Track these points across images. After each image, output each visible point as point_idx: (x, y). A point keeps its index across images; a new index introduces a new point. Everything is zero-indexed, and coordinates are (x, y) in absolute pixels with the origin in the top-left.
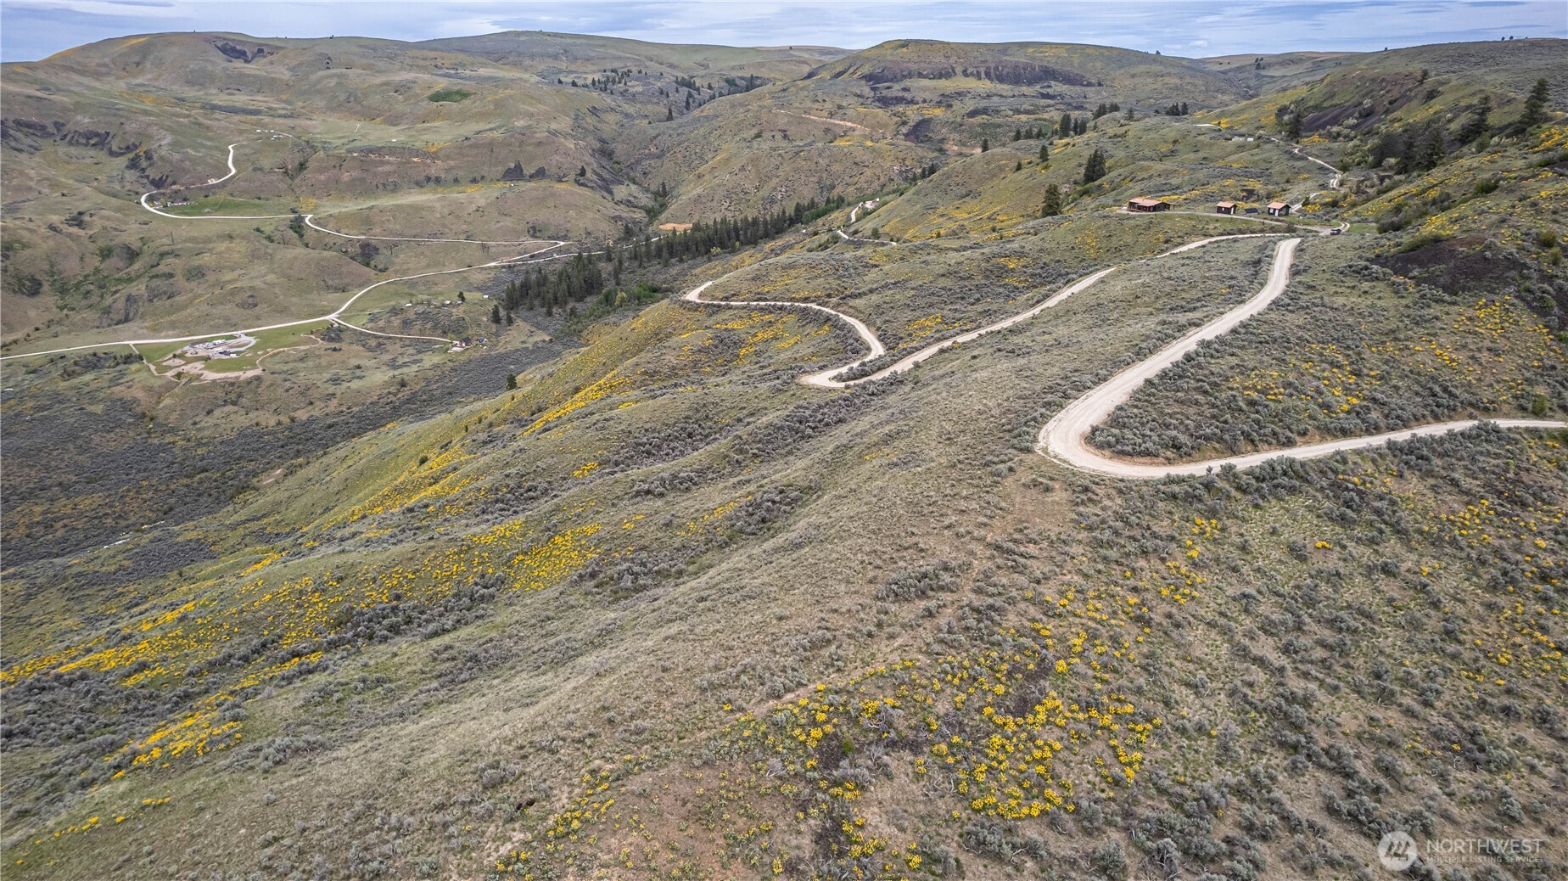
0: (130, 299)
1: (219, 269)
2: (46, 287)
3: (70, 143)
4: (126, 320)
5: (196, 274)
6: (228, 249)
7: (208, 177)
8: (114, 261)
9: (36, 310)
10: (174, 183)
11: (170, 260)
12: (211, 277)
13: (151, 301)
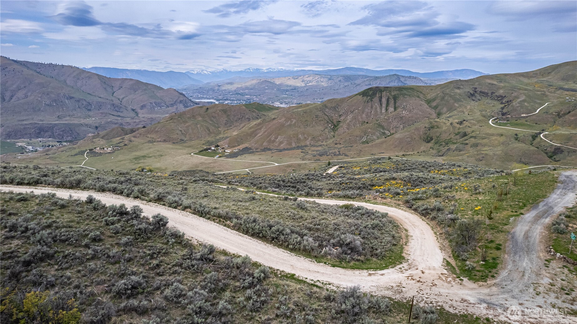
0: (449, 150)
1: (484, 145)
2: (433, 141)
3: (492, 99)
4: (442, 156)
5: (476, 145)
6: (496, 139)
7: (523, 113)
8: (458, 137)
9: (424, 147)
10: (509, 115)
11: (472, 139)
12: (478, 148)
13: (454, 151)
